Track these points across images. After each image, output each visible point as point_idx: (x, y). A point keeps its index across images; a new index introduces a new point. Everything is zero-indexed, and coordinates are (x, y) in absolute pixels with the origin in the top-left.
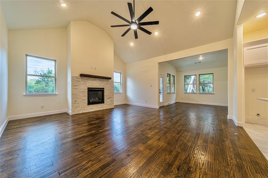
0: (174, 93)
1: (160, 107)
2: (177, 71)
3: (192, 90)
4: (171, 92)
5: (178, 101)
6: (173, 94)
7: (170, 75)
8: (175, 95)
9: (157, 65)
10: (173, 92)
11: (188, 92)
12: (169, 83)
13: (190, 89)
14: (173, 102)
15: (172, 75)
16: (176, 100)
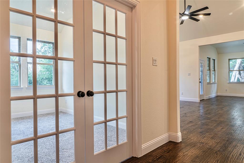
0: (214, 83)
1: (200, 100)
2: (218, 53)
3: (238, 78)
4: (211, 82)
5: (219, 94)
6: (213, 85)
7: (210, 58)
8: (216, 85)
9: (197, 49)
10: (214, 81)
11: (231, 81)
12: (209, 70)
13: (234, 77)
14: (213, 95)
15: (213, 59)
16: (217, 92)
